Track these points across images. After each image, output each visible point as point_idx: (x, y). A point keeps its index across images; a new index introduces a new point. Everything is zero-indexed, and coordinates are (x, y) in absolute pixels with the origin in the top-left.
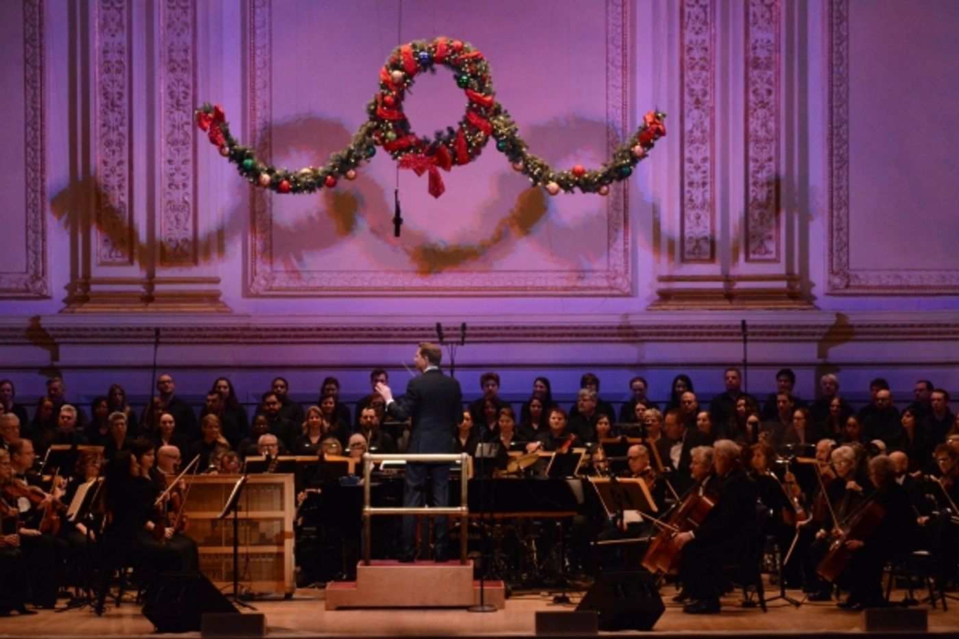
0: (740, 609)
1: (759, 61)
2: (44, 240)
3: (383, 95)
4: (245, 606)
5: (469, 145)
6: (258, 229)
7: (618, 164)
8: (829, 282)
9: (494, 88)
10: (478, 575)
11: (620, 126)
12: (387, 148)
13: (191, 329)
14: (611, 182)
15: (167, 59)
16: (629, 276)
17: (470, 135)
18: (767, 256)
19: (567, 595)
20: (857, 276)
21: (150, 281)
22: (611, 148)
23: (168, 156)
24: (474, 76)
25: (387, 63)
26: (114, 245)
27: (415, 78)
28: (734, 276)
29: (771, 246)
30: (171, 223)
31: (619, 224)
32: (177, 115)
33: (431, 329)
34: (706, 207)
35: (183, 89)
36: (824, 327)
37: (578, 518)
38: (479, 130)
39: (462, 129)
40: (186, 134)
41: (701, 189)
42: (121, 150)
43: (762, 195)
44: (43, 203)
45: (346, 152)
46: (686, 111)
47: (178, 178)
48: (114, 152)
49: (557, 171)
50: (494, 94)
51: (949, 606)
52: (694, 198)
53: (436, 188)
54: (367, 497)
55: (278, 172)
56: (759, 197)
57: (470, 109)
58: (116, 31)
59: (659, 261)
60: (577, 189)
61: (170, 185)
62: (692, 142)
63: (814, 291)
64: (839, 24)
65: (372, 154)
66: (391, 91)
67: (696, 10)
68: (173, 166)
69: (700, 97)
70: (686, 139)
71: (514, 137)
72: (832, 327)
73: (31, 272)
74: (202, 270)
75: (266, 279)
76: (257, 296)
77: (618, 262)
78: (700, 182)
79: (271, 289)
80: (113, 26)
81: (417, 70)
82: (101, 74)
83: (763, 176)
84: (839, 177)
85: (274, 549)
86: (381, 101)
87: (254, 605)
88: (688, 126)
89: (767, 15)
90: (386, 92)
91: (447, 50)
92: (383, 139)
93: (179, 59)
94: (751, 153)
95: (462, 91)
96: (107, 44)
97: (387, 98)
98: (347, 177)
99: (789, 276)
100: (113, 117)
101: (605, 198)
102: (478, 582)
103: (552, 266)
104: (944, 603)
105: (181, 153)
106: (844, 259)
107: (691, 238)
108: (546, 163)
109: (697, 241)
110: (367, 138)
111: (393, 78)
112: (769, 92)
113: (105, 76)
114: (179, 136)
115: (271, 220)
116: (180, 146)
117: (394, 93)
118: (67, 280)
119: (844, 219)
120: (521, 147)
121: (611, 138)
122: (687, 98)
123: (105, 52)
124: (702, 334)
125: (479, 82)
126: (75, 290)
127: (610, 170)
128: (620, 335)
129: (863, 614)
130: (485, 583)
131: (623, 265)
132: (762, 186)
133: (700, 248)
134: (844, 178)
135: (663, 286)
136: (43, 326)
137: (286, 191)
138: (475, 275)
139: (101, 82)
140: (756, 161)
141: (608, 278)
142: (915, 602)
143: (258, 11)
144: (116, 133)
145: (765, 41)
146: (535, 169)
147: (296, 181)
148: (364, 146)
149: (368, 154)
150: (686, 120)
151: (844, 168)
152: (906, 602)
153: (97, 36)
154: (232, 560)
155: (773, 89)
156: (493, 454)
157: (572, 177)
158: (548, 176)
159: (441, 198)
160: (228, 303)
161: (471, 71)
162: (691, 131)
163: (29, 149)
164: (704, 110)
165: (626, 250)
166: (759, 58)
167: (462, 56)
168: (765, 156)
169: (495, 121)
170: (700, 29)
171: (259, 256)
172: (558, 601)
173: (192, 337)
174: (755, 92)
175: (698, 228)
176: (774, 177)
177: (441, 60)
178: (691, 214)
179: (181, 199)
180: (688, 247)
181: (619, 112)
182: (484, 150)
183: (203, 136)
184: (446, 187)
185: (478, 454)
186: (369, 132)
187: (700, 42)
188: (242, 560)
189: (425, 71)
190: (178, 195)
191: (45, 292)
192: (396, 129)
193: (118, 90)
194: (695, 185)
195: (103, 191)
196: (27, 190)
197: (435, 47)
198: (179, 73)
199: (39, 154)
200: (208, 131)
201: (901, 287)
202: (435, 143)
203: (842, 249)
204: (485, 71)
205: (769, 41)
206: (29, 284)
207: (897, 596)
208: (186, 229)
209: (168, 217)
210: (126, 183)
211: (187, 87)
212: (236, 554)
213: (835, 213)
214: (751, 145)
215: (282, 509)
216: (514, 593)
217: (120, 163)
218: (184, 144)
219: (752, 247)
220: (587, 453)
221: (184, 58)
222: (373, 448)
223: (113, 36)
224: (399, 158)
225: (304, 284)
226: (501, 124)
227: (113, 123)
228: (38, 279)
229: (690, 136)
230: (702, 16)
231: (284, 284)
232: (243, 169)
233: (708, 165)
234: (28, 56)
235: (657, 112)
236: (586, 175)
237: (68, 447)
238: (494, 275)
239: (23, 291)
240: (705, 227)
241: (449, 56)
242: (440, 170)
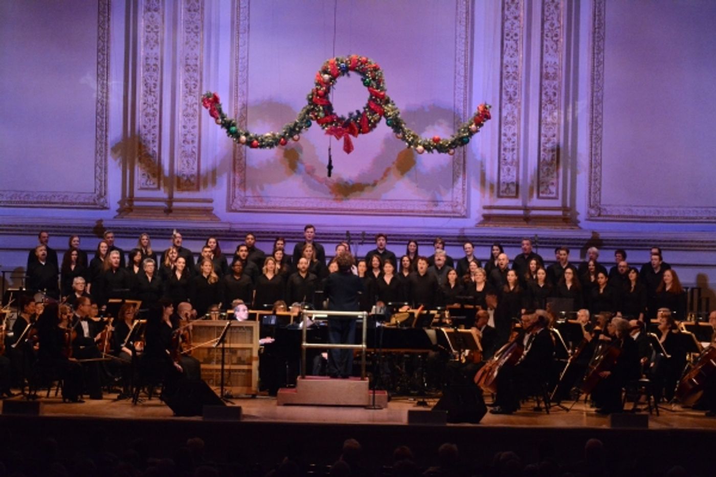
0: (532, 412)
1: (549, 75)
2: (106, 173)
3: (317, 90)
4: (228, 402)
5: (369, 121)
6: (237, 170)
7: (460, 136)
8: (588, 213)
9: (386, 87)
10: (372, 386)
11: (462, 112)
12: (319, 122)
13: (194, 230)
14: (456, 147)
15: (185, 63)
16: (465, 205)
17: (370, 115)
18: (551, 196)
19: (426, 400)
20: (605, 210)
21: (171, 200)
22: (456, 126)
23: (183, 124)
24: (374, 79)
25: (320, 69)
26: (148, 177)
27: (337, 79)
28: (529, 207)
29: (553, 189)
30: (184, 164)
31: (459, 173)
32: (190, 98)
33: (342, 234)
34: (514, 164)
35: (193, 82)
36: (585, 240)
37: (432, 353)
38: (376, 113)
39: (365, 112)
40: (195, 110)
41: (511, 153)
42: (155, 119)
43: (548, 157)
44: (106, 150)
45: (293, 124)
46: (503, 105)
47: (189, 137)
48: (150, 120)
49: (424, 139)
50: (385, 90)
51: (660, 413)
52: (506, 158)
53: (348, 148)
54: (304, 337)
55: (251, 135)
56: (547, 159)
57: (371, 100)
58: (154, 46)
59: (484, 197)
60: (435, 151)
61: (184, 141)
62: (507, 123)
63: (579, 218)
64: (598, 54)
65: (310, 125)
66: (322, 87)
67: (511, 43)
68: (187, 130)
69: (512, 96)
70: (503, 121)
71: (397, 118)
72: (589, 240)
73: (98, 192)
74: (202, 194)
75: (241, 201)
76: (236, 211)
77: (459, 196)
78: (511, 148)
79: (244, 207)
80: (152, 42)
81: (338, 75)
82: (144, 72)
83: (549, 146)
84: (596, 149)
85: (246, 367)
86: (316, 93)
87: (233, 401)
88: (504, 114)
89: (555, 47)
90: (319, 87)
91: (357, 63)
92: (316, 117)
93: (192, 64)
94: (543, 132)
95: (366, 88)
96: (148, 54)
97: (320, 92)
98: (294, 140)
99: (564, 208)
100: (150, 99)
101: (451, 156)
102: (371, 391)
103: (417, 197)
104: (658, 411)
105: (192, 121)
106: (598, 198)
107: (504, 183)
108: (416, 134)
109: (508, 185)
110: (307, 116)
111: (324, 79)
112: (555, 94)
113: (146, 73)
114: (190, 111)
115: (245, 165)
116: (191, 117)
117: (324, 88)
118: (119, 198)
119: (599, 173)
120: (401, 124)
121: (456, 120)
122: (504, 96)
123: (147, 58)
124: (509, 242)
125: (376, 83)
126: (125, 204)
127: (456, 139)
128: (458, 241)
129: (609, 417)
130: (376, 391)
131: (461, 198)
132: (549, 151)
133: (509, 189)
134: (599, 148)
135: (486, 212)
136: (104, 226)
137: (256, 147)
138: (370, 201)
139: (144, 77)
140: (546, 136)
141: (452, 206)
142: (639, 410)
143: (241, 36)
144: (152, 108)
145: (553, 63)
146: (409, 137)
147: (262, 141)
148: (305, 120)
149: (307, 125)
150: (503, 110)
151: (599, 142)
152: (635, 410)
153: (142, 50)
154: (220, 373)
155: (557, 93)
156: (382, 312)
157: (432, 143)
158: (417, 142)
159: (351, 154)
160: (217, 215)
161: (372, 76)
162: (506, 117)
163: (98, 117)
164: (514, 104)
165: (463, 189)
166: (549, 73)
167: (366, 67)
168: (550, 133)
169: (386, 108)
170: (513, 54)
171: (237, 187)
172: (420, 404)
173: (195, 235)
174: (546, 94)
175: (509, 176)
176: (556, 147)
177: (353, 69)
178: (505, 168)
179: (190, 150)
180: (503, 188)
181: (462, 104)
182: (378, 125)
183: (205, 112)
184: (354, 147)
185: (373, 312)
186: (308, 112)
187: (513, 61)
188: (226, 373)
189: (343, 75)
190: (189, 148)
191: (106, 205)
192: (324, 111)
193: (154, 82)
194: (508, 150)
195: (143, 144)
196: (96, 142)
197: (350, 60)
198: (191, 73)
199: (104, 120)
200: (209, 109)
201: (632, 217)
202: (349, 120)
203: (596, 193)
204: (380, 77)
205: (555, 63)
206: (96, 200)
207: (629, 406)
208: (193, 169)
209: (183, 161)
210: (157, 140)
211: (196, 81)
212: (223, 370)
213: (593, 170)
214: (543, 127)
215: (251, 342)
216: (393, 398)
217: (154, 127)
218: (193, 116)
219: (542, 189)
220: (438, 313)
221: (195, 63)
222: (306, 307)
223: (152, 49)
224: (326, 128)
225: (264, 204)
226: (388, 109)
227: (150, 102)
228: (102, 197)
229: (505, 120)
230: (515, 46)
231: (252, 204)
232: (230, 133)
233: (516, 138)
234: (100, 60)
235: (486, 104)
236: (441, 143)
237: (119, 301)
238: (381, 202)
239: (92, 204)
240: (513, 176)
241: (359, 67)
242: (351, 136)
